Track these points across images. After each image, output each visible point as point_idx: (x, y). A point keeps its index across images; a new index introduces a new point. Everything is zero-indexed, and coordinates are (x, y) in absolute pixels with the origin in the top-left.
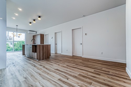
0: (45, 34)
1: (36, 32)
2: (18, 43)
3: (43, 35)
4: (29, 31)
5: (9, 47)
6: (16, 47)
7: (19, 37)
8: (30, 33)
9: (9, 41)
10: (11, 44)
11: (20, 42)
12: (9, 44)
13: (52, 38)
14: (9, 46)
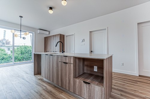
0: (66, 35)
1: (49, 32)
2: (18, 49)
3: (64, 36)
4: (39, 30)
5: (5, 55)
6: (15, 54)
7: (23, 38)
8: (40, 33)
9: (6, 45)
10: (9, 49)
11: (21, 47)
12: (6, 49)
13: (83, 40)
14: (6, 53)
